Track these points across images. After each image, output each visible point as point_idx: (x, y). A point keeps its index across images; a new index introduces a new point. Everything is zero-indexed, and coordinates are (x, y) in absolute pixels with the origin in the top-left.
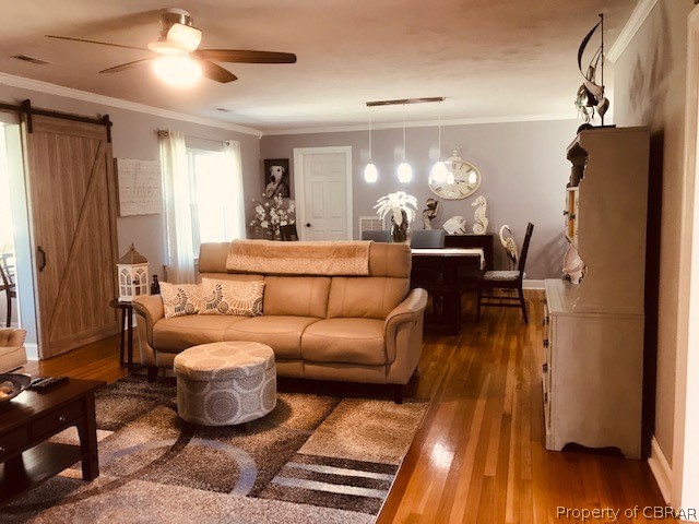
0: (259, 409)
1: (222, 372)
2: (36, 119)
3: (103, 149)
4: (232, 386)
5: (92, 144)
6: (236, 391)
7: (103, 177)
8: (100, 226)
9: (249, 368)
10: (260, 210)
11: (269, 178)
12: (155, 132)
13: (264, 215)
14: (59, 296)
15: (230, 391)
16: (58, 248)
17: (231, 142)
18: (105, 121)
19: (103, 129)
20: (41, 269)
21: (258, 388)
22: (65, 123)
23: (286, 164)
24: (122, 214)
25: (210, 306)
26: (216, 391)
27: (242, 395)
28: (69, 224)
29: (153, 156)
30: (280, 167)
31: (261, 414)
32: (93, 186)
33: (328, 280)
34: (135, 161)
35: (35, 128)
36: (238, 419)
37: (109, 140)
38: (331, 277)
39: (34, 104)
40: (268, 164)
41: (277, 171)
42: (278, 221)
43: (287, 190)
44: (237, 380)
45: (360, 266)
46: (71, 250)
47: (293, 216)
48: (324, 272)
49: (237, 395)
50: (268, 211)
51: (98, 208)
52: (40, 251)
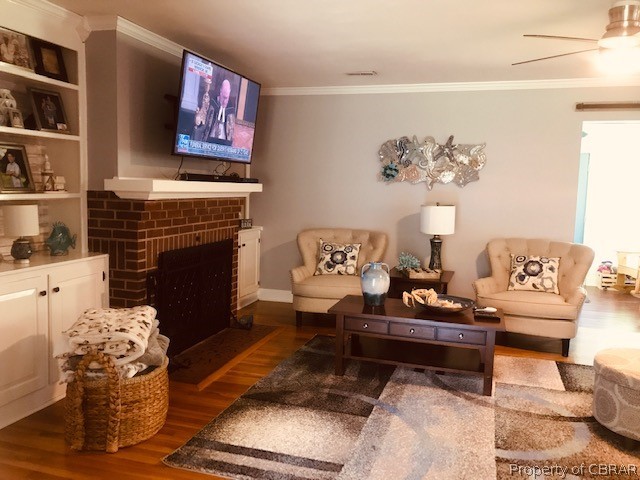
4: (613, 389)
27: (623, 407)
36: (615, 426)
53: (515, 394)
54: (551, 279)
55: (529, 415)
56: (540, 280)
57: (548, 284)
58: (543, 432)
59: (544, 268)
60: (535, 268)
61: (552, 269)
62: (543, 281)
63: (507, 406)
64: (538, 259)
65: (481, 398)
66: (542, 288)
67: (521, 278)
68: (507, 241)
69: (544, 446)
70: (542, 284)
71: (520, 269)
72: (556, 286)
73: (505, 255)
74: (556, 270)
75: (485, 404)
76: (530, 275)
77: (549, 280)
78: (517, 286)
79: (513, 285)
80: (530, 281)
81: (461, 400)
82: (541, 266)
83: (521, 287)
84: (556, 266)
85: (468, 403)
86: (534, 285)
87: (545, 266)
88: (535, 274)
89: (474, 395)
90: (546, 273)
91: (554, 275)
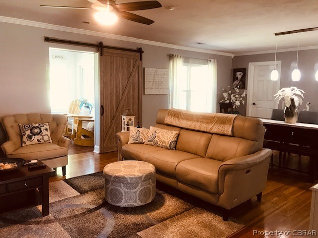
0: (135, 201)
1: (116, 177)
2: (105, 50)
3: (137, 63)
4: (120, 186)
5: (132, 61)
6: (123, 189)
7: (137, 76)
8: (133, 98)
9: (130, 178)
10: (225, 95)
11: (235, 78)
12: (168, 55)
13: (227, 97)
14: (110, 127)
15: (119, 188)
16: (111, 106)
17: (212, 60)
18: (140, 51)
19: (138, 54)
20: (102, 115)
21: (135, 190)
22: (119, 52)
23: (244, 71)
24: (146, 93)
25: (149, 141)
26: (113, 187)
27: (125, 192)
28: (117, 96)
29: (165, 67)
30: (241, 73)
31: (136, 205)
32: (131, 80)
33: (210, 135)
34: (154, 69)
35: (104, 54)
36: (123, 204)
37: (141, 59)
38: (212, 134)
39: (104, 44)
40: (235, 71)
41: (239, 75)
42: (234, 101)
43: (243, 85)
44: (123, 183)
45: (228, 130)
46: (117, 108)
47: (245, 98)
48: (208, 130)
49: (122, 191)
50: (229, 95)
51: (133, 90)
52: (102, 107)
53: (60, 207)
54: (47, 135)
55: (76, 216)
56: (41, 137)
57: (46, 138)
58: (92, 223)
59: (42, 130)
60: (37, 130)
61: (46, 130)
62: (43, 137)
63: (62, 217)
64: (37, 125)
65: (44, 219)
66: (43, 141)
67: (30, 137)
68: (14, 116)
69: (98, 230)
70: (43, 139)
71: (28, 132)
72: (50, 139)
73: (15, 125)
74: (49, 130)
75: (50, 221)
76: (35, 135)
77: (46, 136)
78: (28, 143)
79: (25, 143)
80: (35, 139)
81: (33, 226)
82: (40, 129)
83: (31, 143)
84: (48, 127)
85: (39, 226)
86: (38, 140)
87: (42, 128)
88: (37, 134)
89: (38, 219)
90: (44, 132)
91: (48, 133)
